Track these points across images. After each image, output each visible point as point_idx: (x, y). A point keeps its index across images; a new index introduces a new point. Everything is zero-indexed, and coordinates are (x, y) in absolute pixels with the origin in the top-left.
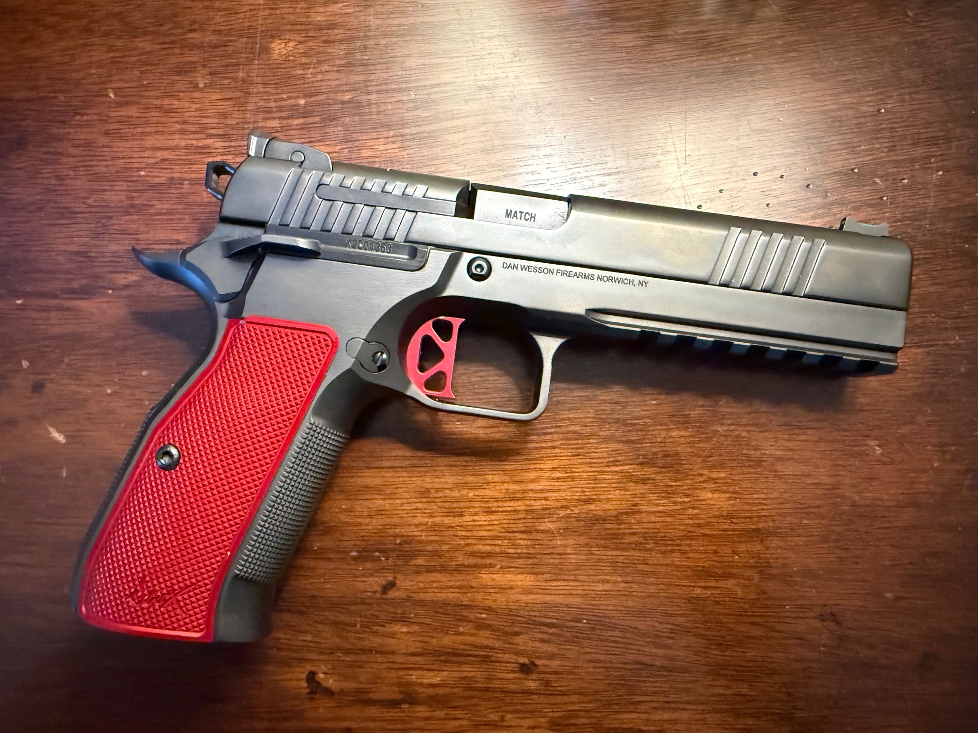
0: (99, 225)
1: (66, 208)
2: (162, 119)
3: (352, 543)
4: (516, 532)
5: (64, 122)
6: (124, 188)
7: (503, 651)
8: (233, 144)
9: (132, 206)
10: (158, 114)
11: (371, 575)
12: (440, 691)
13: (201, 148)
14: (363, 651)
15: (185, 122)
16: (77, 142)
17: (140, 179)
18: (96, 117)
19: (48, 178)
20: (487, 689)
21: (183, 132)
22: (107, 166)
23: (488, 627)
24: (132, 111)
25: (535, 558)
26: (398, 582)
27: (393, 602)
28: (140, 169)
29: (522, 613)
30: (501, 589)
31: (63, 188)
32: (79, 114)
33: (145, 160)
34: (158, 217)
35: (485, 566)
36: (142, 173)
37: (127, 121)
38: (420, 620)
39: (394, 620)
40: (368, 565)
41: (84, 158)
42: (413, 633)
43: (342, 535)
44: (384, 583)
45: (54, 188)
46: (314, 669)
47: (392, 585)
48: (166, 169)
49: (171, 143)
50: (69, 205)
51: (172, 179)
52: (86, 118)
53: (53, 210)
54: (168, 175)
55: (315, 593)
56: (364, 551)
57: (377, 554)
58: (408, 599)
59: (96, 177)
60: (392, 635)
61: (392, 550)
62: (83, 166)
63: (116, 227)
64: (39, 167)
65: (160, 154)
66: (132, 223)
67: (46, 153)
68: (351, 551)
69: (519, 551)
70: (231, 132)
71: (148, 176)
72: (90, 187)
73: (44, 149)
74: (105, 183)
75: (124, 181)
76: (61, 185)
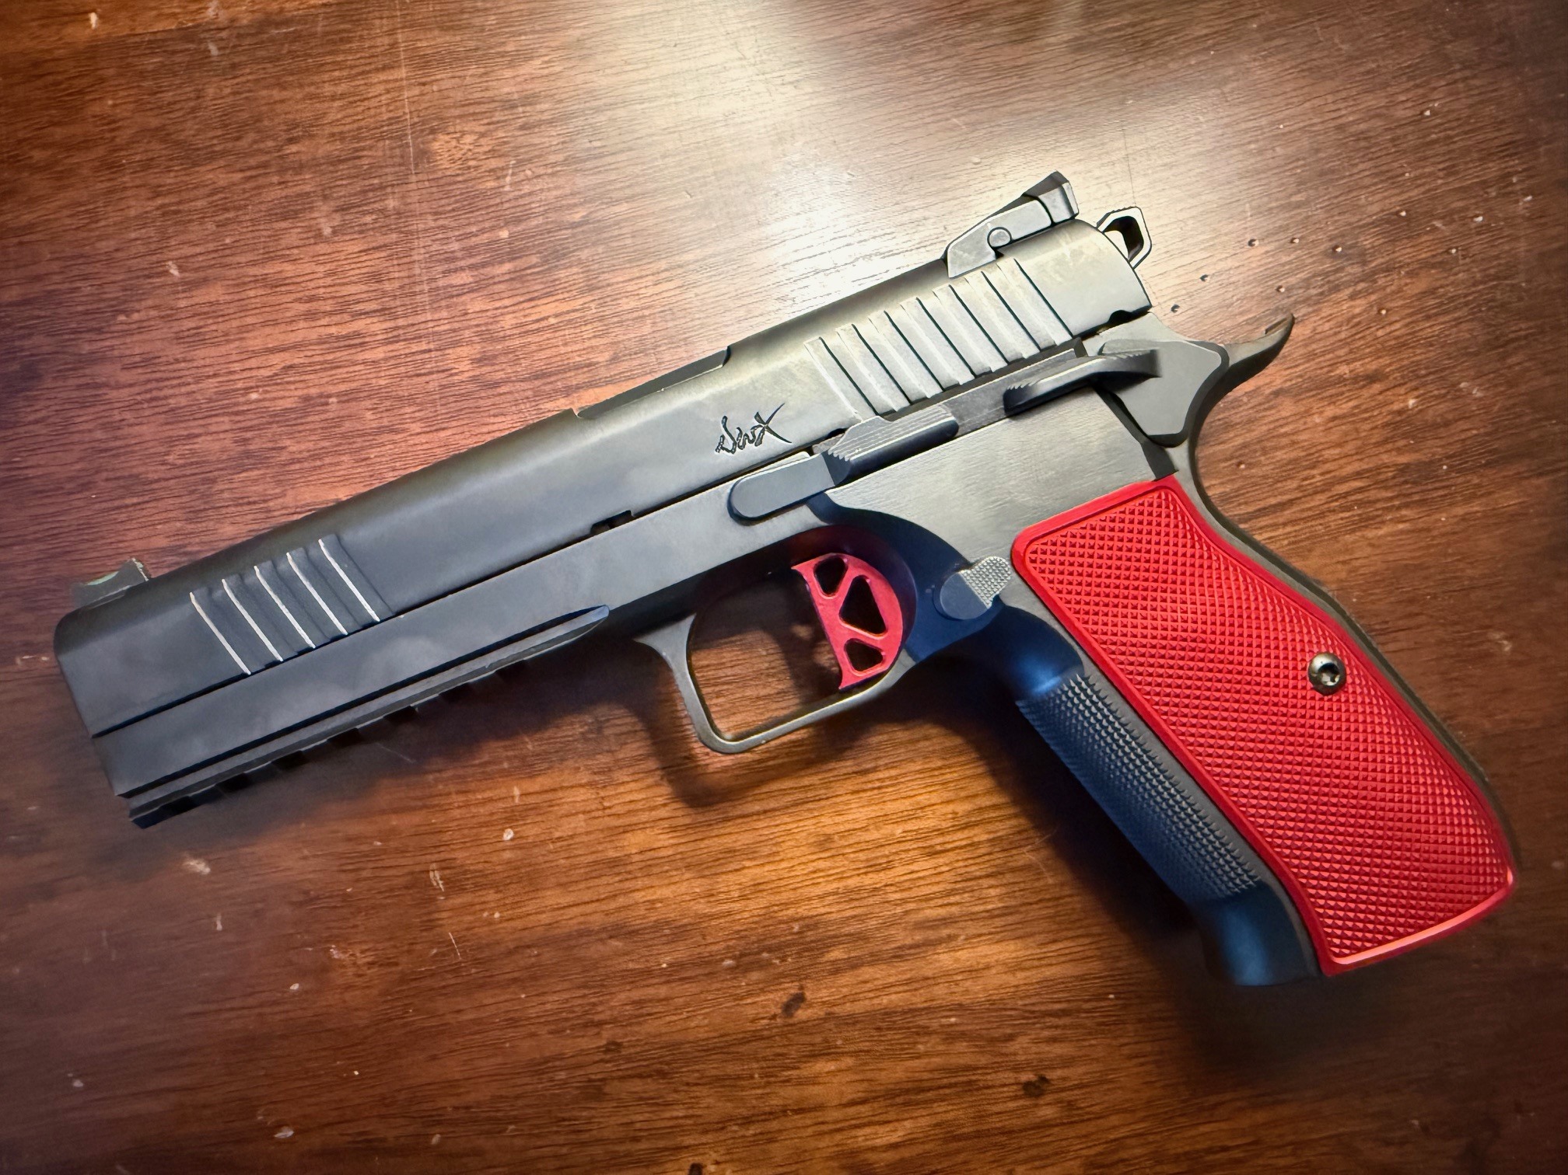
0: (194, 497)
1: (131, 476)
2: (272, 299)
3: (723, 945)
4: (980, 878)
5: (99, 331)
6: (227, 427)
7: (996, 1068)
8: (401, 322)
9: (248, 454)
10: (261, 292)
11: (763, 991)
12: (906, 1153)
13: (347, 337)
14: (772, 1115)
15: (312, 299)
16: (127, 361)
17: (251, 406)
18: (153, 313)
19: (90, 431)
20: (978, 1135)
21: (311, 316)
22: (188, 394)
23: (963, 1035)
24: (215, 293)
25: (1017, 912)
26: (808, 995)
27: (804, 1028)
28: (248, 390)
29: (1010, 1004)
30: (973, 972)
31: (118, 443)
32: (123, 312)
33: (254, 373)
34: (297, 466)
35: (940, 941)
36: (254, 396)
37: (212, 311)
38: (853, 1048)
39: (814, 1056)
40: (755, 976)
41: (149, 386)
42: (849, 1069)
43: (704, 937)
44: (785, 1000)
45: (103, 446)
46: (697, 1160)
47: (798, 1000)
48: (294, 382)
49: (294, 338)
50: (135, 471)
51: (307, 399)
52: (136, 316)
53: (110, 485)
54: (299, 393)
55: (678, 1037)
56: (742, 955)
57: (765, 955)
58: (830, 1016)
59: (174, 415)
60: (813, 1081)
61: (788, 945)
63: (226, 495)
64: (70, 414)
65: (278, 360)
66: (253, 482)
67: (79, 387)
68: (722, 960)
69: (990, 907)
70: (392, 304)
71: (264, 400)
72: (167, 434)
73: (72, 382)
74: (192, 424)
75: (224, 414)
76: (116, 438)
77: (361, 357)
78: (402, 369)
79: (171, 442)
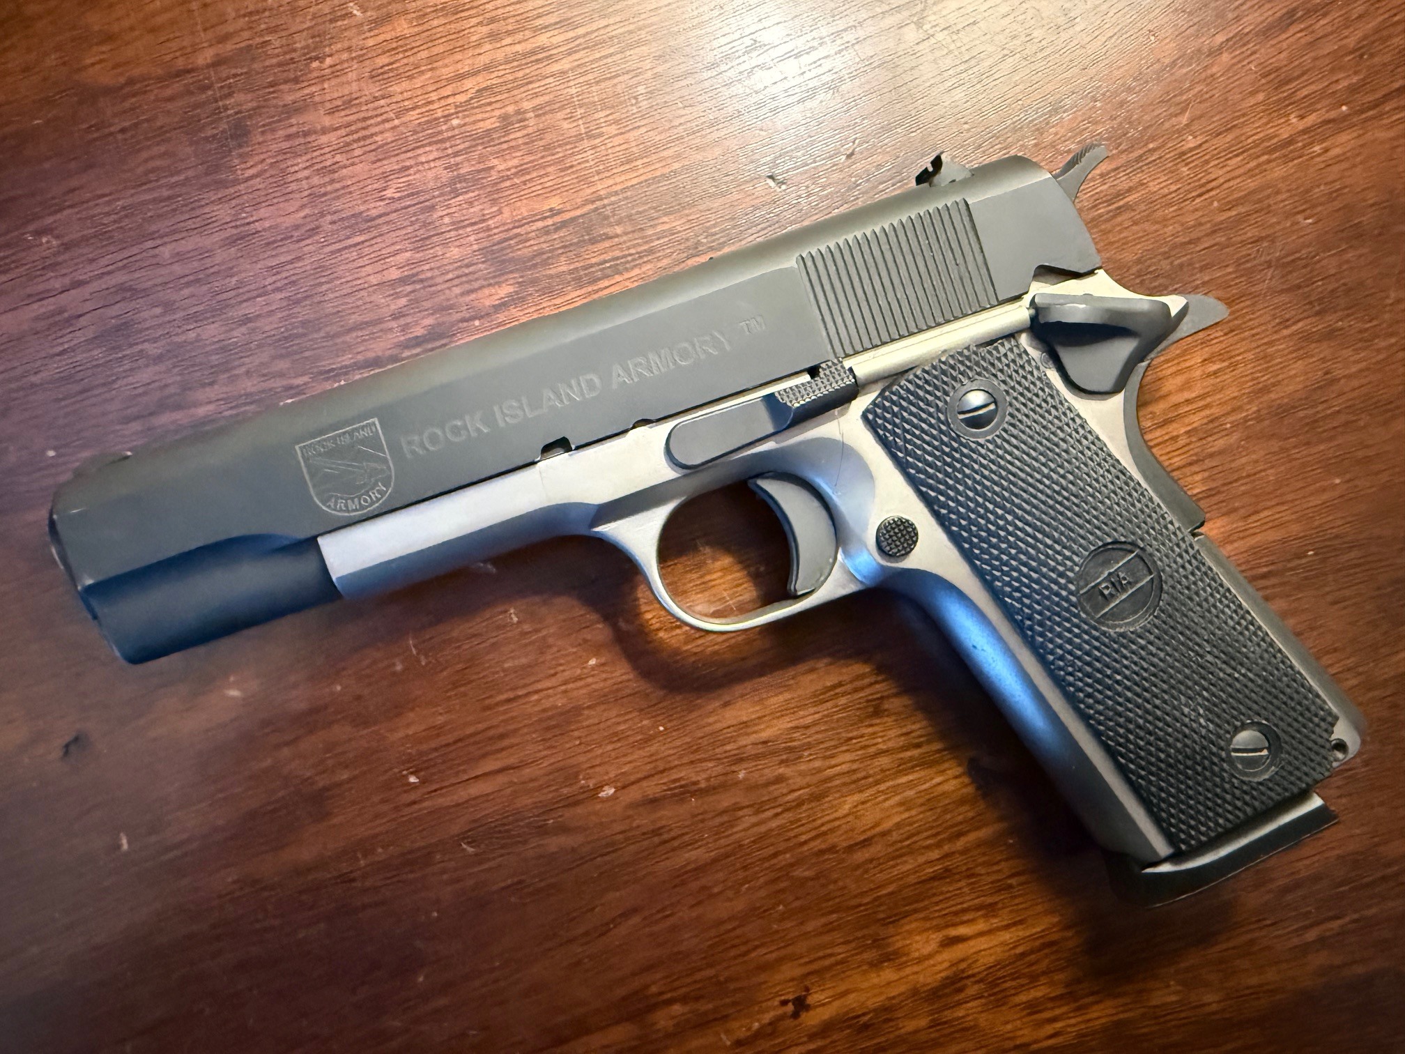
0: (416, 227)
1: (355, 216)
2: (458, 26)
5: (296, 80)
6: (435, 155)
8: (581, 31)
9: (461, 178)
10: (443, 21)
13: (533, 52)
15: (493, 20)
16: (329, 106)
17: (457, 132)
18: (345, 56)
19: (307, 178)
21: (494, 37)
22: (394, 128)
24: (403, 27)
28: (447, 117)
31: (337, 186)
32: (317, 58)
33: (451, 100)
34: (508, 183)
36: (455, 122)
37: (399, 46)
41: (354, 127)
45: (323, 190)
48: (490, 104)
50: (357, 210)
51: (504, 118)
52: (329, 61)
53: (336, 227)
54: (497, 113)
59: (384, 152)
62: (359, 140)
63: (447, 220)
64: (283, 166)
65: (471, 84)
67: (289, 137)
70: (570, 15)
71: (465, 125)
72: (381, 170)
73: (281, 133)
74: (403, 156)
75: (430, 144)
76: (332, 181)
77: (549, 70)
78: (590, 77)
79: (385, 176)
